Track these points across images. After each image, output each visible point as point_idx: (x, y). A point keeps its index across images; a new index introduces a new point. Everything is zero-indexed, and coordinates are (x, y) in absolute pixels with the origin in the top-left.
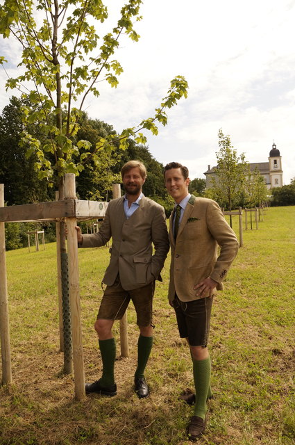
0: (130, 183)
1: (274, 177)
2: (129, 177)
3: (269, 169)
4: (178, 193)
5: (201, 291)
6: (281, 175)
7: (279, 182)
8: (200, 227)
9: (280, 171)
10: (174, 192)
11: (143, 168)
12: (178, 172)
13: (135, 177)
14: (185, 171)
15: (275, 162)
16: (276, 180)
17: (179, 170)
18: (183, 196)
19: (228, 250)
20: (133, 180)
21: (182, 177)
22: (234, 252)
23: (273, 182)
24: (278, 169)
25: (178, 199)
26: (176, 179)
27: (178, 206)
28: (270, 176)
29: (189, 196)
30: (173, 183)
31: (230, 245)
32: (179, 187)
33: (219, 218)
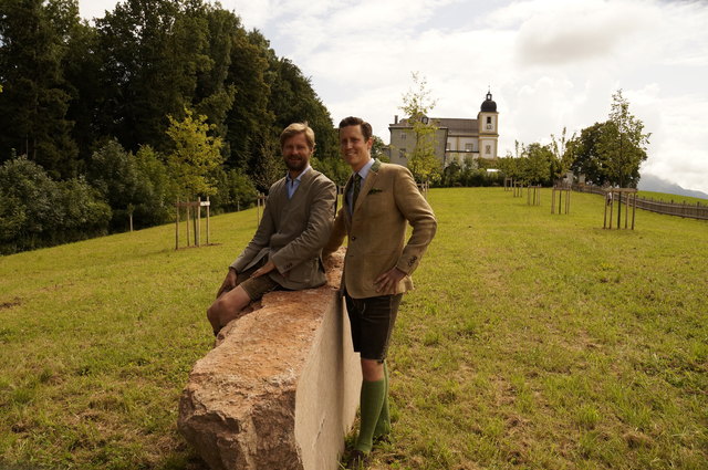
0: (292, 155)
1: (485, 142)
2: (291, 147)
3: (477, 130)
4: (356, 159)
5: (382, 285)
6: (496, 141)
7: (492, 152)
8: (385, 202)
9: (495, 134)
10: (351, 158)
11: (311, 133)
12: (356, 131)
13: (300, 147)
14: (366, 129)
15: (489, 120)
16: (488, 148)
17: (358, 127)
18: (364, 162)
19: (420, 230)
20: (296, 152)
21: (362, 138)
22: (430, 232)
23: (483, 150)
24: (493, 130)
25: (357, 167)
26: (354, 140)
27: (357, 175)
28: (479, 141)
29: (372, 161)
30: (350, 145)
31: (424, 224)
32: (357, 150)
33: (411, 189)
